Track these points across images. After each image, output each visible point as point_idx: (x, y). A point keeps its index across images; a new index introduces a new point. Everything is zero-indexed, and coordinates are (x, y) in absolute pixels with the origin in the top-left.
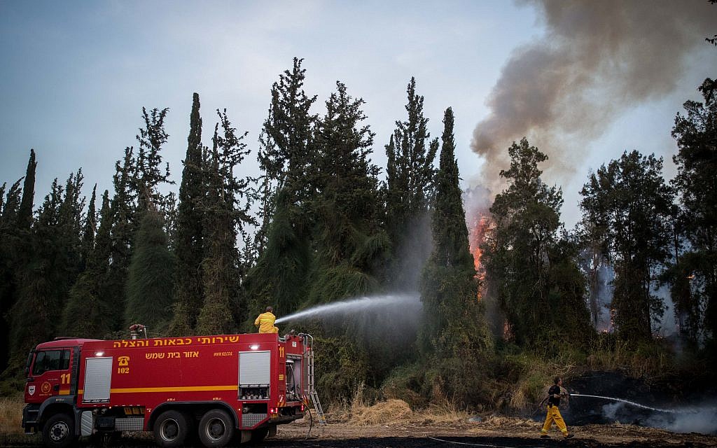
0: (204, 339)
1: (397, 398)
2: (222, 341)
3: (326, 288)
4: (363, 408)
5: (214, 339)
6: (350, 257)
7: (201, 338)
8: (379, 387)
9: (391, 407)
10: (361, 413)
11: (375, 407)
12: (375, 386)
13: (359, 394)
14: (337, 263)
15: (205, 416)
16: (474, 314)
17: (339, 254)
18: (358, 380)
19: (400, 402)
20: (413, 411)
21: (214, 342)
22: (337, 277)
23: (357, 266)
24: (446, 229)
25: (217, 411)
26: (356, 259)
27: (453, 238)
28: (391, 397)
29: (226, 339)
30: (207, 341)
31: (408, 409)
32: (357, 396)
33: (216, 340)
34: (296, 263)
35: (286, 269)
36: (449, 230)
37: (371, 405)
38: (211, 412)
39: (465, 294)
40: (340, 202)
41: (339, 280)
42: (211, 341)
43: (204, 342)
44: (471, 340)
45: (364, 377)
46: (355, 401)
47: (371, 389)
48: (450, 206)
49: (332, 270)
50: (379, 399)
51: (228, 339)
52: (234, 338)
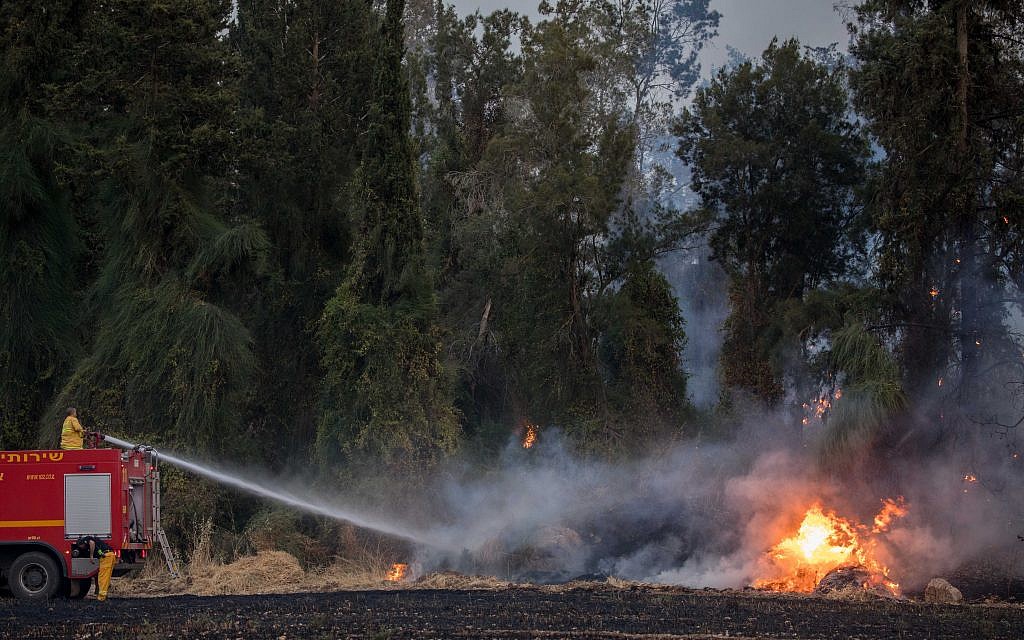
0: (11, 456)
1: (277, 548)
2: (38, 460)
3: (133, 331)
4: (213, 567)
5: (26, 456)
6: (183, 266)
7: (6, 454)
8: (240, 529)
9: (266, 564)
10: (210, 575)
11: (235, 564)
12: (234, 528)
13: (203, 542)
14: (156, 278)
15: (17, 561)
16: (424, 396)
17: (160, 261)
18: (199, 517)
19: (282, 556)
20: (305, 570)
21: (26, 460)
22: (157, 311)
23: (198, 287)
24: (378, 229)
25: (35, 555)
26: (195, 274)
27: (391, 249)
28: (264, 548)
29: (45, 456)
30: (15, 458)
31: (297, 568)
32: (200, 547)
33: (29, 457)
34: (46, 254)
35: (24, 268)
36: (385, 231)
37: (227, 563)
38: (26, 556)
39: (408, 358)
40: (163, 150)
41: (163, 316)
42: (22, 458)
43: (11, 460)
44: (416, 444)
45: (213, 512)
46: (197, 555)
47: (227, 534)
48: (386, 181)
49: (145, 293)
50: (242, 552)
51: (48, 455)
52: (56, 455)
